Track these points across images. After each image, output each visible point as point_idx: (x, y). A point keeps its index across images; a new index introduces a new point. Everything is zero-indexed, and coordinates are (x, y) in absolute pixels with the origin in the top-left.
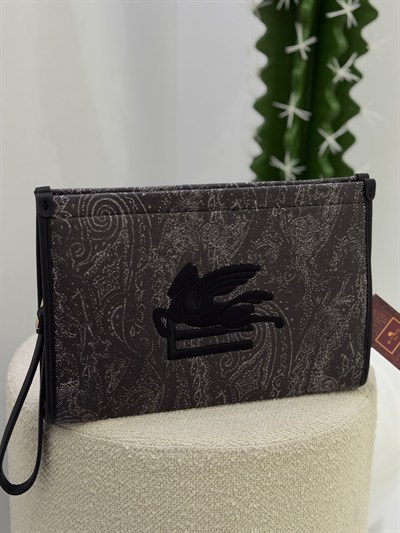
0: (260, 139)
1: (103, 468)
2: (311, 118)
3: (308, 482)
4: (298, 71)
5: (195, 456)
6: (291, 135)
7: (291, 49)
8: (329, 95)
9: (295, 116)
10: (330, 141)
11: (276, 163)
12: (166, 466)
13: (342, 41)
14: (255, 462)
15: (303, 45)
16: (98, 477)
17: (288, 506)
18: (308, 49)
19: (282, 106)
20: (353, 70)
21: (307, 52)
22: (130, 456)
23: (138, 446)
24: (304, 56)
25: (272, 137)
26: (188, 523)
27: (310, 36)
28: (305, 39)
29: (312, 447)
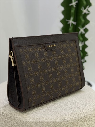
0: (62, 30)
2: (77, 24)
4: (73, 11)
5: (46, 123)
7: (71, 5)
8: (81, 18)
9: (72, 24)
10: (82, 30)
13: (85, 3)
14: (65, 125)
15: (74, 3)
21: (75, 5)
22: (25, 124)
23: (28, 121)
27: (76, 1)
29: (82, 120)
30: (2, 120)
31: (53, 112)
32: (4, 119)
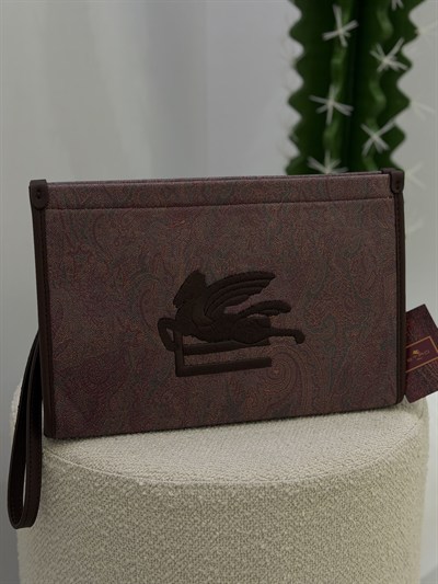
0: (296, 138)
1: (114, 507)
2: (353, 112)
3: (347, 521)
4: (338, 61)
5: (218, 492)
6: (331, 132)
7: (328, 36)
8: (374, 87)
9: (335, 110)
11: (315, 164)
12: (185, 504)
13: (387, 26)
14: (286, 499)
15: (342, 30)
16: (110, 518)
17: (326, 549)
18: (348, 35)
19: (320, 100)
20: (400, 57)
21: (346, 38)
23: (153, 481)
24: (344, 43)
25: (309, 137)
26: (211, 569)
27: (350, 21)
28: (344, 24)
29: (352, 482)
30: (61, 480)
32: (69, 478)
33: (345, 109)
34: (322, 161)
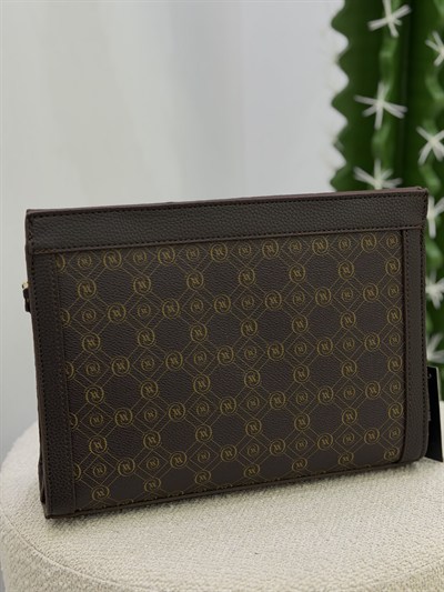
0: (341, 145)
2: (406, 114)
4: (388, 54)
6: (381, 138)
7: (375, 25)
8: (431, 83)
9: (385, 113)
10: (434, 143)
11: (362, 176)
15: (392, 18)
18: (399, 23)
19: (367, 101)
21: (397, 27)
24: (394, 33)
25: (357, 143)
27: (401, 6)
28: (394, 10)
30: (46, 585)
31: (274, 554)
33: (397, 111)
34: (371, 172)
